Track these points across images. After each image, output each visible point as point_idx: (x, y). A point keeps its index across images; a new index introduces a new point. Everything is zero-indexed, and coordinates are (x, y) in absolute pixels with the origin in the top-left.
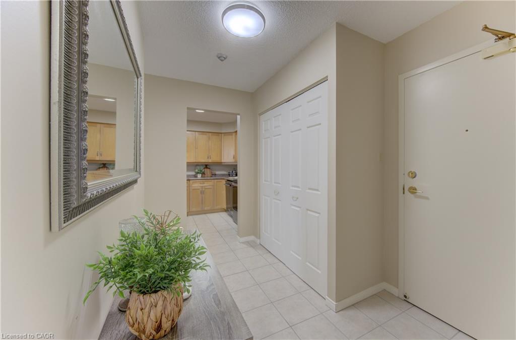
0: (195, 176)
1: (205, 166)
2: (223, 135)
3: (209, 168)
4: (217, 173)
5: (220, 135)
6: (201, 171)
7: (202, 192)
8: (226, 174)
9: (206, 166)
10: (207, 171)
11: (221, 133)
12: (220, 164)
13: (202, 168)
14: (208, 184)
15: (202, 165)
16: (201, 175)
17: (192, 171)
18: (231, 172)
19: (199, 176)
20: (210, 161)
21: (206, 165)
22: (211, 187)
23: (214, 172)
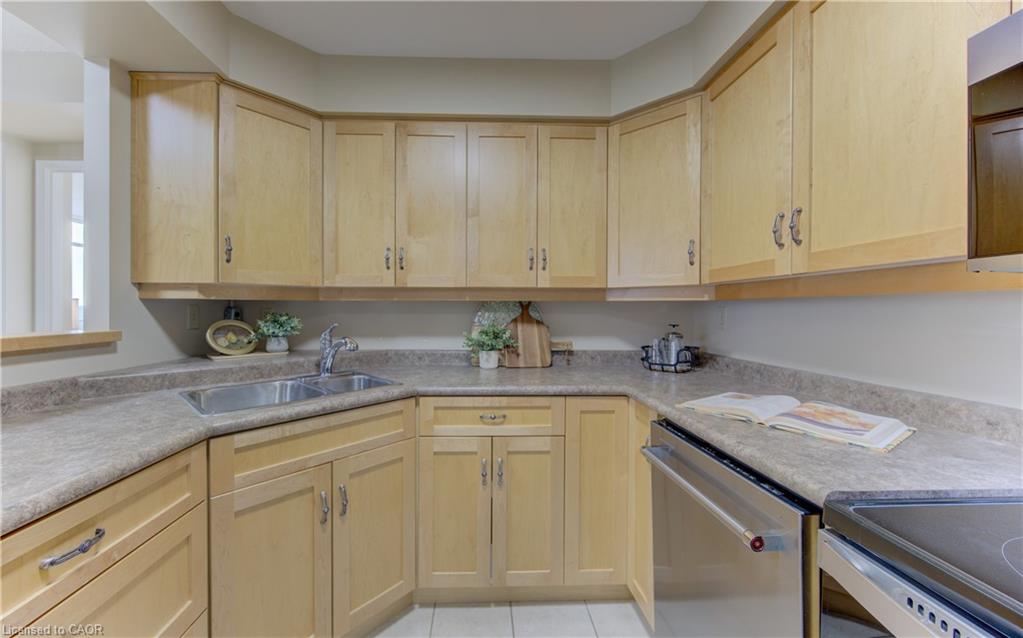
0: (471, 363)
1: (518, 312)
2: (615, 129)
3: (539, 323)
4: (579, 344)
5: (600, 131)
6: (496, 336)
7: (493, 474)
8: (629, 355)
9: (526, 310)
10: (530, 338)
11: (606, 122)
12: (591, 300)
13: (503, 319)
14: (526, 427)
15: (506, 304)
16: (494, 355)
17: (456, 334)
18: (655, 343)
19: (489, 360)
20: (544, 283)
21: (525, 307)
22: (544, 444)
23: (561, 342)
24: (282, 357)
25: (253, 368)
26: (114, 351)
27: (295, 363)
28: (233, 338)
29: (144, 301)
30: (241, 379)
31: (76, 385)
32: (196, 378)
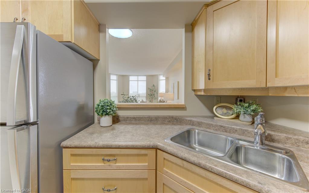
24: (245, 125)
25: (221, 126)
26: (186, 110)
27: (246, 131)
28: (225, 111)
29: (196, 95)
30: (216, 130)
31: (173, 118)
32: (200, 124)
